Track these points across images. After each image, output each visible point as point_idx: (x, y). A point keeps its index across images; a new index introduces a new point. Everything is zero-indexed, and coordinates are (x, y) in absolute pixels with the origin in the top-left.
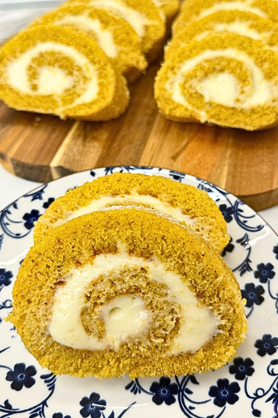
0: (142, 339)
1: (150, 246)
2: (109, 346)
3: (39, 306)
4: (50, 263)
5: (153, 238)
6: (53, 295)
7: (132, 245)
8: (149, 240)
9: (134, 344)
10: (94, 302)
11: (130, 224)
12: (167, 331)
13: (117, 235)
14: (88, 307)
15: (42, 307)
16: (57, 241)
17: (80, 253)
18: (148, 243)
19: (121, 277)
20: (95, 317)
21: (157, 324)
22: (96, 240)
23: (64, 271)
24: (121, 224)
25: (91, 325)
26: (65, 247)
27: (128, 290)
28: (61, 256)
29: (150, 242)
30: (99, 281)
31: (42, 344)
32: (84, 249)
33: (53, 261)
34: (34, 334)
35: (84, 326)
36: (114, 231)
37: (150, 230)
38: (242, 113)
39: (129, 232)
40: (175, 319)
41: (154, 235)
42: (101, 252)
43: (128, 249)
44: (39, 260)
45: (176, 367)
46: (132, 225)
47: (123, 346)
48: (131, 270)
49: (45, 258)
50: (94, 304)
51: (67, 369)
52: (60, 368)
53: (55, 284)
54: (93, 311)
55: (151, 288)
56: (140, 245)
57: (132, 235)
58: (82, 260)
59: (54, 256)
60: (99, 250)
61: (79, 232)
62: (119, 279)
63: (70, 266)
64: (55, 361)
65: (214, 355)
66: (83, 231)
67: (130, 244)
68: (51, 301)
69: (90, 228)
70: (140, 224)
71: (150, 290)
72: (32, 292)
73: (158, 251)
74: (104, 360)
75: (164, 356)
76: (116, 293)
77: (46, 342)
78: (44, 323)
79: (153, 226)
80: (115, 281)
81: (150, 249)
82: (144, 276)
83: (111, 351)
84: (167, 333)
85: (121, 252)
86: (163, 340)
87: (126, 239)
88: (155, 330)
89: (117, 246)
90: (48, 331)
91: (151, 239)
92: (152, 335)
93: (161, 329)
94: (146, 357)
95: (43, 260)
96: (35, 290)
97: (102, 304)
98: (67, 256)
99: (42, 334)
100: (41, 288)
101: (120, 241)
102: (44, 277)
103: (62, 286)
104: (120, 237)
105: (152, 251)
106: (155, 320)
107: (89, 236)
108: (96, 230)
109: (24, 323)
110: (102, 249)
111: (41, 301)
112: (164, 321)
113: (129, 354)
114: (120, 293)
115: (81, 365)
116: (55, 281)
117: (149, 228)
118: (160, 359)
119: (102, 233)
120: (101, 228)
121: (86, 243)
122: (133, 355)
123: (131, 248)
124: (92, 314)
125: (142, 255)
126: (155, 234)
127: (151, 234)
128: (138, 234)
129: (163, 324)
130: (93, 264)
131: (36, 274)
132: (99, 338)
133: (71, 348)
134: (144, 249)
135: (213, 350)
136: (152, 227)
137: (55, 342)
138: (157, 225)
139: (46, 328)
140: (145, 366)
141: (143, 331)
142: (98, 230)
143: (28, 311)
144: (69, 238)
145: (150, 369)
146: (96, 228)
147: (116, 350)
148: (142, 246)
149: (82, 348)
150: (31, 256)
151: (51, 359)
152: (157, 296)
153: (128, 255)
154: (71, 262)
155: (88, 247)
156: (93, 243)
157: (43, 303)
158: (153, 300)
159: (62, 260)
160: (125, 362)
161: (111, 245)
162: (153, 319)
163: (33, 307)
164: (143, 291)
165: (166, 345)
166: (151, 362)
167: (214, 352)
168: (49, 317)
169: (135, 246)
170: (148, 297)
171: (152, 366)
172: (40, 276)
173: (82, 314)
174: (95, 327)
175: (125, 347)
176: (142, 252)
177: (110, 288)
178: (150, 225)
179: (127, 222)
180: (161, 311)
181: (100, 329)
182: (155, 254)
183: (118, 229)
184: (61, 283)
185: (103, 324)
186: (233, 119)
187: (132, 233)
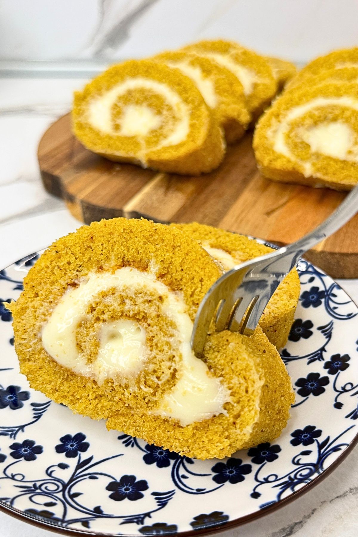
0: (131, 382)
1: (184, 280)
2: (94, 375)
3: (43, 303)
4: (72, 260)
5: (192, 274)
6: (61, 295)
7: (166, 269)
8: (186, 273)
9: (120, 386)
10: (97, 316)
11: (174, 247)
12: (161, 380)
13: (155, 252)
14: (88, 320)
15: (46, 304)
16: (90, 237)
17: (108, 258)
18: (183, 276)
19: (134, 297)
20: (92, 334)
21: (151, 367)
22: (130, 250)
23: (83, 273)
24: (165, 243)
25: (85, 342)
26: (95, 246)
27: (135, 315)
28: (87, 255)
29: (186, 276)
30: (110, 293)
31: (31, 347)
32: (113, 255)
33: (76, 259)
34: (27, 332)
35: (77, 340)
36: (153, 247)
37: (192, 264)
38: (354, 167)
39: (169, 255)
40: (172, 368)
41: (194, 272)
42: (130, 265)
43: (159, 272)
44: (64, 252)
45: (158, 434)
46: (177, 250)
47: (108, 383)
48: (148, 292)
49: (70, 253)
50: (96, 318)
51: (44, 386)
52: (38, 382)
53: (68, 284)
54: (92, 326)
55: (158, 322)
56: (174, 274)
57: (171, 259)
58: (106, 266)
59: (80, 253)
60: (128, 262)
61: (116, 235)
62: (131, 299)
63: (91, 270)
64: (36, 371)
65: (204, 439)
66: (121, 235)
67: (164, 268)
68: (56, 302)
69: (130, 233)
70: (186, 251)
71: (157, 324)
72: (43, 284)
73: (188, 290)
74: (84, 392)
75: (149, 413)
76: (122, 312)
77: (35, 345)
78: (40, 322)
79: (199, 262)
80: (126, 299)
81: (181, 283)
82: (157, 305)
83: (95, 382)
84: (160, 383)
85: (150, 272)
86: (152, 391)
87: (162, 261)
88: (147, 373)
89: (149, 264)
90: (41, 333)
91: (189, 274)
92: (143, 380)
93: (154, 376)
94: (129, 407)
95: (67, 254)
96: (45, 283)
97: (104, 321)
98: (93, 257)
99: (35, 335)
100: (53, 283)
101: (155, 260)
102: (61, 272)
103: (73, 288)
104: (156, 256)
105: (183, 287)
106: (150, 361)
107: (125, 243)
108: (135, 238)
109: (23, 317)
110: (132, 262)
111: (47, 298)
112: (160, 366)
113: (111, 395)
114: (126, 315)
115: (60, 387)
116: (69, 281)
117: (193, 262)
118: (143, 415)
119: (140, 244)
120: (141, 238)
121: (118, 249)
122: (116, 399)
123: (163, 272)
124: (91, 329)
125: (170, 284)
126: (195, 270)
127: (191, 269)
128: (177, 261)
129: (158, 369)
130: (114, 273)
131: (54, 267)
132: (88, 360)
133: (56, 362)
134: (176, 279)
135: (206, 433)
136: (196, 262)
137: (43, 349)
138: (203, 263)
139: (40, 328)
140: (125, 418)
141: (134, 372)
142: (136, 239)
143: (30, 305)
144: (102, 238)
145: (130, 423)
146: (136, 236)
147: (99, 384)
148: (175, 275)
149: (66, 366)
150: (57, 245)
151: (34, 368)
152: (162, 333)
153: (155, 277)
154: (94, 265)
155: (118, 254)
156: (126, 252)
157: (48, 301)
158: (156, 336)
159: (86, 260)
160: (105, 404)
161: (143, 261)
162: (149, 359)
163: (37, 302)
164: (149, 322)
165: (155, 399)
166: (133, 415)
167: (205, 435)
168: (47, 317)
169: (168, 272)
170: (151, 331)
171: (132, 421)
172: (57, 270)
173: (80, 325)
174: (88, 346)
175: (110, 384)
176: (172, 282)
177: (119, 305)
178: (196, 259)
179: (172, 243)
180: (160, 353)
181: (92, 350)
182: (184, 292)
183: (159, 247)
184: (74, 285)
185: (97, 345)
186: (343, 173)
187: (172, 258)
